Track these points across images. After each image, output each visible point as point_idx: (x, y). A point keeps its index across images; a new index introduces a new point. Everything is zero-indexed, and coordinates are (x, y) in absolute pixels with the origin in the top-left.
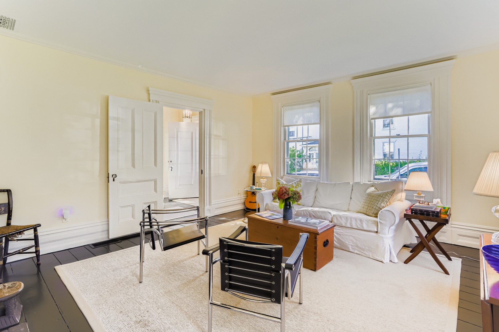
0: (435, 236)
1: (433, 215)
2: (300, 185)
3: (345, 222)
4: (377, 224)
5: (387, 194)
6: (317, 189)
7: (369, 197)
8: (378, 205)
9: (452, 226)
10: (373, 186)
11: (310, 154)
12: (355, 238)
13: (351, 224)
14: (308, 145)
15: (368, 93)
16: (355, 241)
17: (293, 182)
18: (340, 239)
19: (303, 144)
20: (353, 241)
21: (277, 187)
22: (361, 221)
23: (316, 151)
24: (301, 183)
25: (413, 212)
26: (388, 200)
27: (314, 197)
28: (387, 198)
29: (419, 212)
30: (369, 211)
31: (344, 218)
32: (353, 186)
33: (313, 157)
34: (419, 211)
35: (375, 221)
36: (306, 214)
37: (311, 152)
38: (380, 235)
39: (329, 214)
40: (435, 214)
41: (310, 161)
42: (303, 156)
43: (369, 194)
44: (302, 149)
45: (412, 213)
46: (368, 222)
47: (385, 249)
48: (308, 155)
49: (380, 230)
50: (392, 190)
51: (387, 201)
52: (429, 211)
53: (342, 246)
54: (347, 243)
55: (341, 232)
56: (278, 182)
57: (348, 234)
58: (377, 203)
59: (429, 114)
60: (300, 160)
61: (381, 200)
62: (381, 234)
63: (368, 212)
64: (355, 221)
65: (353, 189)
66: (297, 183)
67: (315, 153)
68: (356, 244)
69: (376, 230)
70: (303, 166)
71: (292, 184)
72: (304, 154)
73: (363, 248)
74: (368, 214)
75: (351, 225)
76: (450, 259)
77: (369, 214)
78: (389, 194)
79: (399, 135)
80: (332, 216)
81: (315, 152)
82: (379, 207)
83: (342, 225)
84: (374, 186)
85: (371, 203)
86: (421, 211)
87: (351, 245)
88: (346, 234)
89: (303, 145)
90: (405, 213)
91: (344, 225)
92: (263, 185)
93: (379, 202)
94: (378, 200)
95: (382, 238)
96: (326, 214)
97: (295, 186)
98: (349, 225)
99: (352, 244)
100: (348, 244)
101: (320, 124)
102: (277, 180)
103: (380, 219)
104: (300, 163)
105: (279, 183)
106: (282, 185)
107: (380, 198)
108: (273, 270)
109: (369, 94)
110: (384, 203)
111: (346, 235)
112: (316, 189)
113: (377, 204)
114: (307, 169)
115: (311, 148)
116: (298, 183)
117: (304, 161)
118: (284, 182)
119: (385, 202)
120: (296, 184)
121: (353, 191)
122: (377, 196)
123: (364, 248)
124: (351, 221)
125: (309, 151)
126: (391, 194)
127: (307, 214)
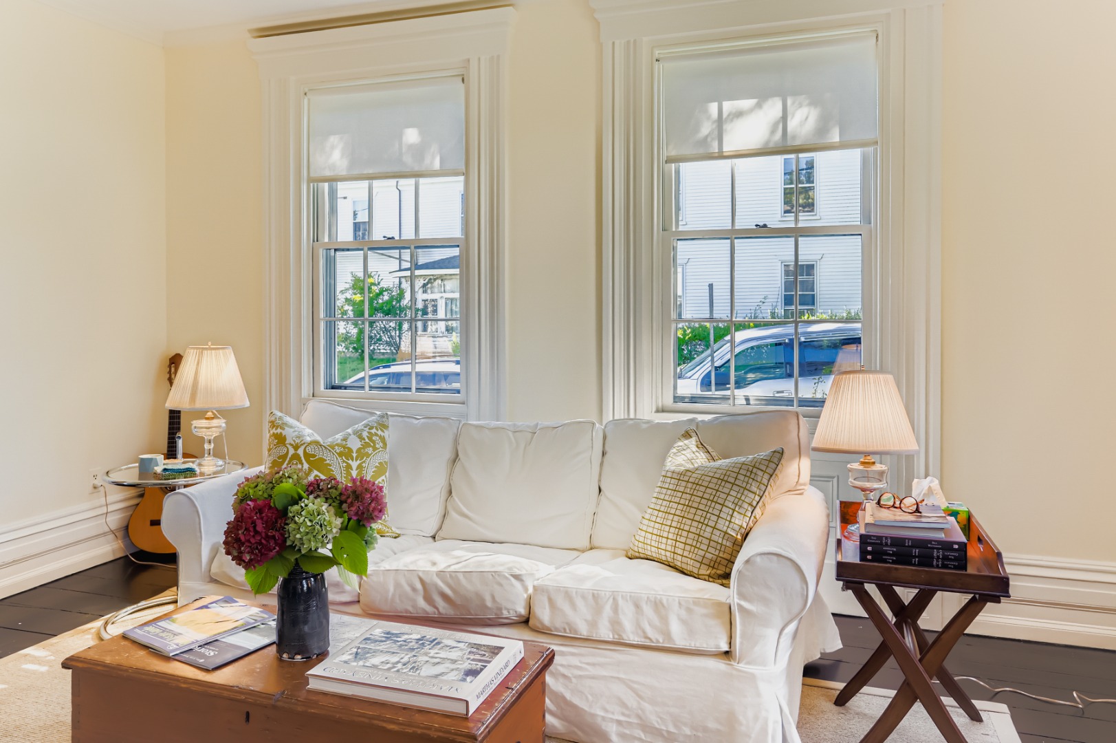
1: (945, 559)
2: (383, 439)
3: (589, 617)
4: (728, 615)
5: (755, 470)
6: (457, 455)
7: (682, 489)
8: (722, 525)
10: (687, 435)
11: (425, 301)
12: (636, 686)
13: (615, 624)
14: (418, 272)
15: (656, 55)
16: (632, 701)
17: (350, 431)
18: (568, 696)
19: (403, 267)
20: (623, 704)
21: (271, 458)
22: (658, 606)
23: (445, 292)
24: (386, 434)
25: (869, 548)
26: (757, 498)
27: (444, 494)
28: (754, 489)
29: (891, 550)
30: (686, 554)
31: (583, 597)
32: (605, 438)
33: (435, 311)
34: (892, 545)
35: (719, 604)
36: (408, 589)
37: (429, 296)
38: (742, 666)
39: (513, 579)
40: (952, 554)
41: (425, 329)
42: (401, 311)
43: (681, 476)
44: (400, 283)
45: (863, 555)
46: (689, 610)
47: (764, 730)
48: (420, 305)
49: (741, 643)
50: (768, 452)
51: (754, 503)
52: (930, 541)
53: (576, 730)
54: (601, 713)
55: (569, 666)
56: (279, 431)
57: (604, 673)
58: (717, 512)
59: (866, 149)
60: (392, 324)
61: (729, 498)
62: (748, 663)
63: (679, 558)
64: (632, 608)
65: (607, 448)
66: (365, 434)
67: (444, 301)
68: (639, 717)
69: (725, 648)
70: (402, 343)
71: (345, 439)
72: (406, 301)
73: (668, 732)
74: (679, 564)
75: (614, 631)
76: (976, 717)
77: (684, 566)
78: (760, 473)
79: (765, 226)
80: (531, 591)
81: (444, 295)
82: (726, 533)
83: (576, 632)
84: (693, 434)
85: (691, 516)
86: (898, 542)
87: (619, 722)
88: (592, 671)
89: (400, 270)
90: (839, 557)
91: (584, 631)
92: (207, 446)
93: (724, 509)
94: (720, 501)
95: (752, 678)
96: (501, 585)
97: (359, 450)
98: (605, 633)
99: (622, 718)
100: (604, 718)
101: (466, 174)
102: (273, 424)
103: (742, 595)
104: (393, 334)
105: (280, 440)
106: (296, 447)
107: (727, 491)
109: (657, 60)
110: (742, 511)
111: (593, 678)
112: (453, 456)
113: (714, 518)
114: (413, 357)
115: (428, 283)
116: (374, 431)
117: (406, 326)
118: (308, 431)
119: (746, 506)
120: (361, 438)
121: (607, 456)
122: (714, 481)
123: (672, 729)
124: (616, 608)
125: (421, 290)
126: (770, 471)
127: (414, 590)
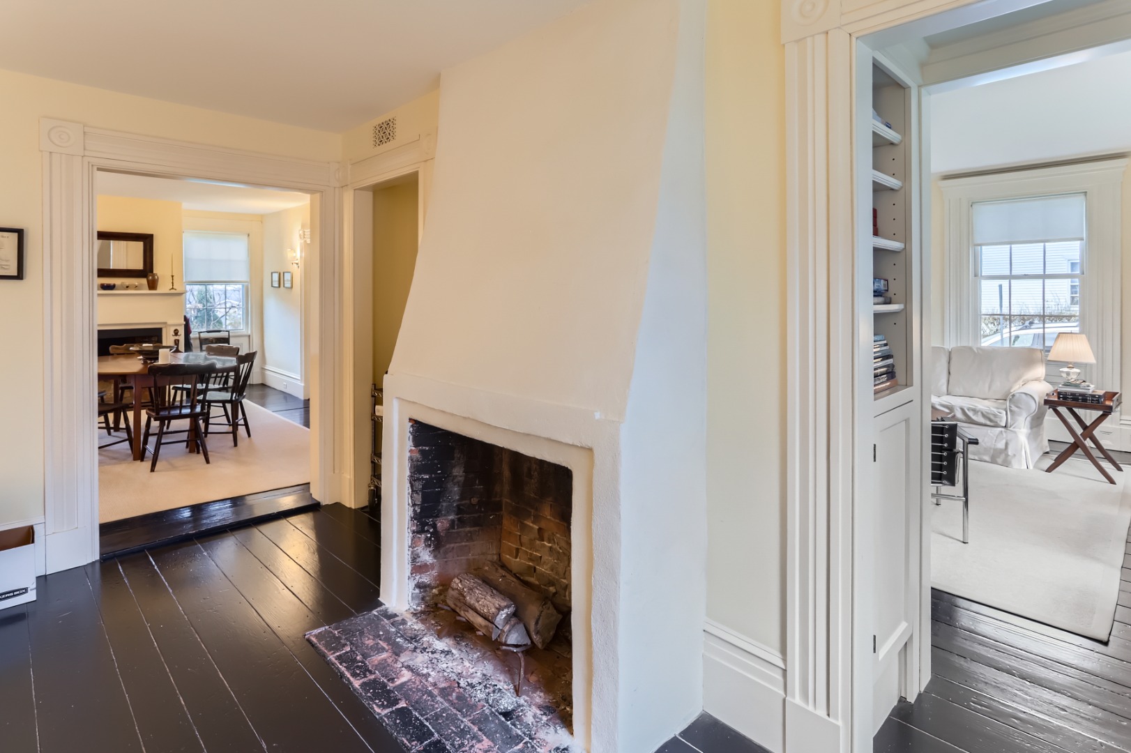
0: (1094, 432)
1: (1092, 400)
9: (1122, 422)
25: (1061, 396)
29: (1070, 397)
34: (1070, 395)
38: (1011, 429)
40: (1095, 399)
45: (1059, 398)
49: (1010, 421)
52: (1087, 394)
62: (1013, 428)
76: (1119, 469)
86: (1073, 394)
90: (1046, 398)
95: (1015, 432)
108: (946, 450)
